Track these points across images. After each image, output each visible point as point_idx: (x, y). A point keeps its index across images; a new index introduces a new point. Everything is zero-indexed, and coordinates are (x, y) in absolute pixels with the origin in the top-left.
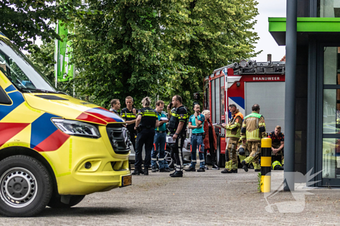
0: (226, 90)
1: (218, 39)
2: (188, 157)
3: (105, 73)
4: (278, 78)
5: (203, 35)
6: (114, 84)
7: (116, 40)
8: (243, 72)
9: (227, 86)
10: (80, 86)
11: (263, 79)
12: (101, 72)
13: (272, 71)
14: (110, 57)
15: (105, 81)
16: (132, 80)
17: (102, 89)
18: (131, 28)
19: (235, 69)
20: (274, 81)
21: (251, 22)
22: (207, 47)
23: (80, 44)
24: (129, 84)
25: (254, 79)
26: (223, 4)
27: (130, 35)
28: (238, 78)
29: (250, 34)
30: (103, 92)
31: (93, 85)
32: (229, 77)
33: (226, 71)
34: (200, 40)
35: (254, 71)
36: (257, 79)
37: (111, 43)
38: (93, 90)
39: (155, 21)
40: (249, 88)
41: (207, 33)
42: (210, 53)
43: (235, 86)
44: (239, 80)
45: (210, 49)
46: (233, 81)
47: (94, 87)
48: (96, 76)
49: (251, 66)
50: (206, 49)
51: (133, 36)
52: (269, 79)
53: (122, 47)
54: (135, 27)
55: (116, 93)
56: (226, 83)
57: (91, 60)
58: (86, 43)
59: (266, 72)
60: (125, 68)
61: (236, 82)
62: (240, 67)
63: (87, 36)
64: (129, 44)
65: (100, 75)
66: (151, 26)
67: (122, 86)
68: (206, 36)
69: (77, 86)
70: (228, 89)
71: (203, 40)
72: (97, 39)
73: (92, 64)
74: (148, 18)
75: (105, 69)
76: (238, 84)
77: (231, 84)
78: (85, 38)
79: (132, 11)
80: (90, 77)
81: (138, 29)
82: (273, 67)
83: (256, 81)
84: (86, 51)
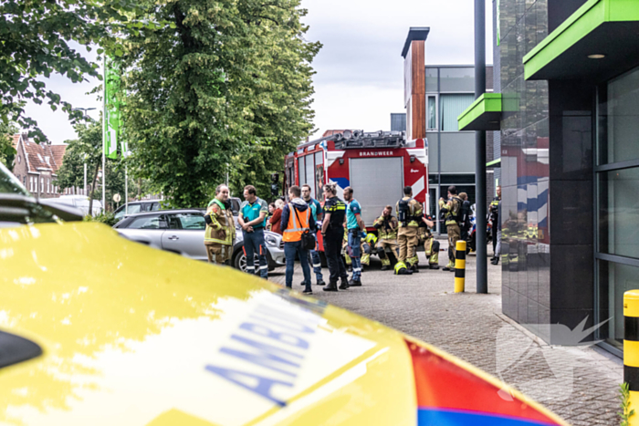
0: (326, 169)
1: (284, 114)
2: (282, 259)
3: (164, 150)
4: (391, 153)
5: (267, 110)
6: (176, 164)
7: (177, 108)
8: (348, 145)
9: (327, 164)
10: (133, 168)
11: (372, 154)
12: (160, 149)
13: (382, 144)
14: (172, 130)
15: (165, 161)
16: (200, 158)
17: (162, 171)
18: (196, 95)
19: (336, 142)
20: (386, 156)
21: (307, 100)
22: (272, 124)
23: (133, 116)
24: (195, 164)
25: (361, 154)
26: (289, 76)
27: (195, 104)
28: (341, 154)
29: (307, 112)
30: (162, 174)
31: (149, 166)
32: (329, 152)
33: (325, 145)
34: (265, 115)
35: (361, 144)
36: (364, 154)
37: (171, 113)
38: (150, 172)
39: (223, 87)
40: (355, 166)
41: (272, 108)
42: (276, 130)
43: (337, 163)
44: (341, 156)
45: (276, 125)
46: (335, 158)
47: (151, 168)
48: (152, 154)
49: (358, 138)
50: (270, 125)
51: (200, 103)
52: (380, 154)
53: (185, 119)
54: (200, 93)
55: (178, 175)
56: (326, 160)
57: (147, 135)
58: (140, 114)
59: (376, 145)
60: (189, 144)
61: (338, 159)
62: (343, 139)
63: (141, 106)
64: (195, 115)
65: (158, 153)
66: (219, 93)
67: (186, 166)
68: (271, 110)
69: (130, 169)
70: (329, 168)
71: (267, 116)
72: (153, 109)
73: (148, 139)
74: (215, 84)
75: (165, 146)
76: (342, 161)
77: (332, 162)
78: (139, 107)
79: (196, 74)
80: (145, 157)
81: (205, 96)
82: (385, 139)
83: (363, 157)
84: (140, 123)
